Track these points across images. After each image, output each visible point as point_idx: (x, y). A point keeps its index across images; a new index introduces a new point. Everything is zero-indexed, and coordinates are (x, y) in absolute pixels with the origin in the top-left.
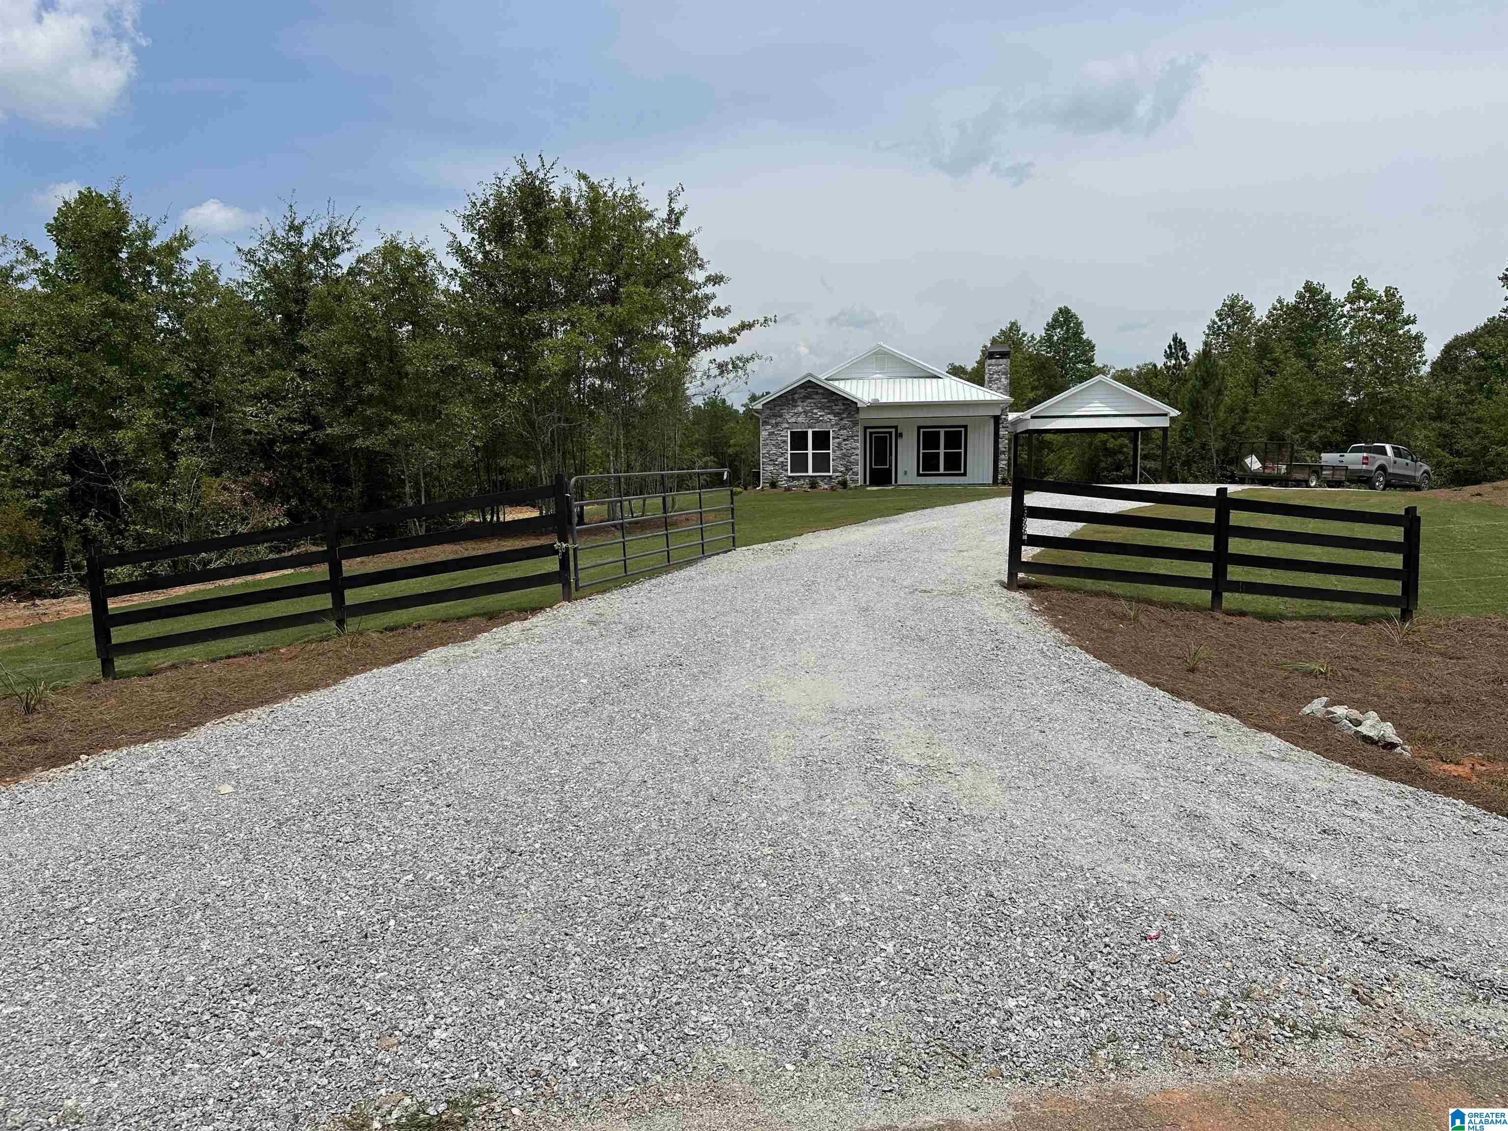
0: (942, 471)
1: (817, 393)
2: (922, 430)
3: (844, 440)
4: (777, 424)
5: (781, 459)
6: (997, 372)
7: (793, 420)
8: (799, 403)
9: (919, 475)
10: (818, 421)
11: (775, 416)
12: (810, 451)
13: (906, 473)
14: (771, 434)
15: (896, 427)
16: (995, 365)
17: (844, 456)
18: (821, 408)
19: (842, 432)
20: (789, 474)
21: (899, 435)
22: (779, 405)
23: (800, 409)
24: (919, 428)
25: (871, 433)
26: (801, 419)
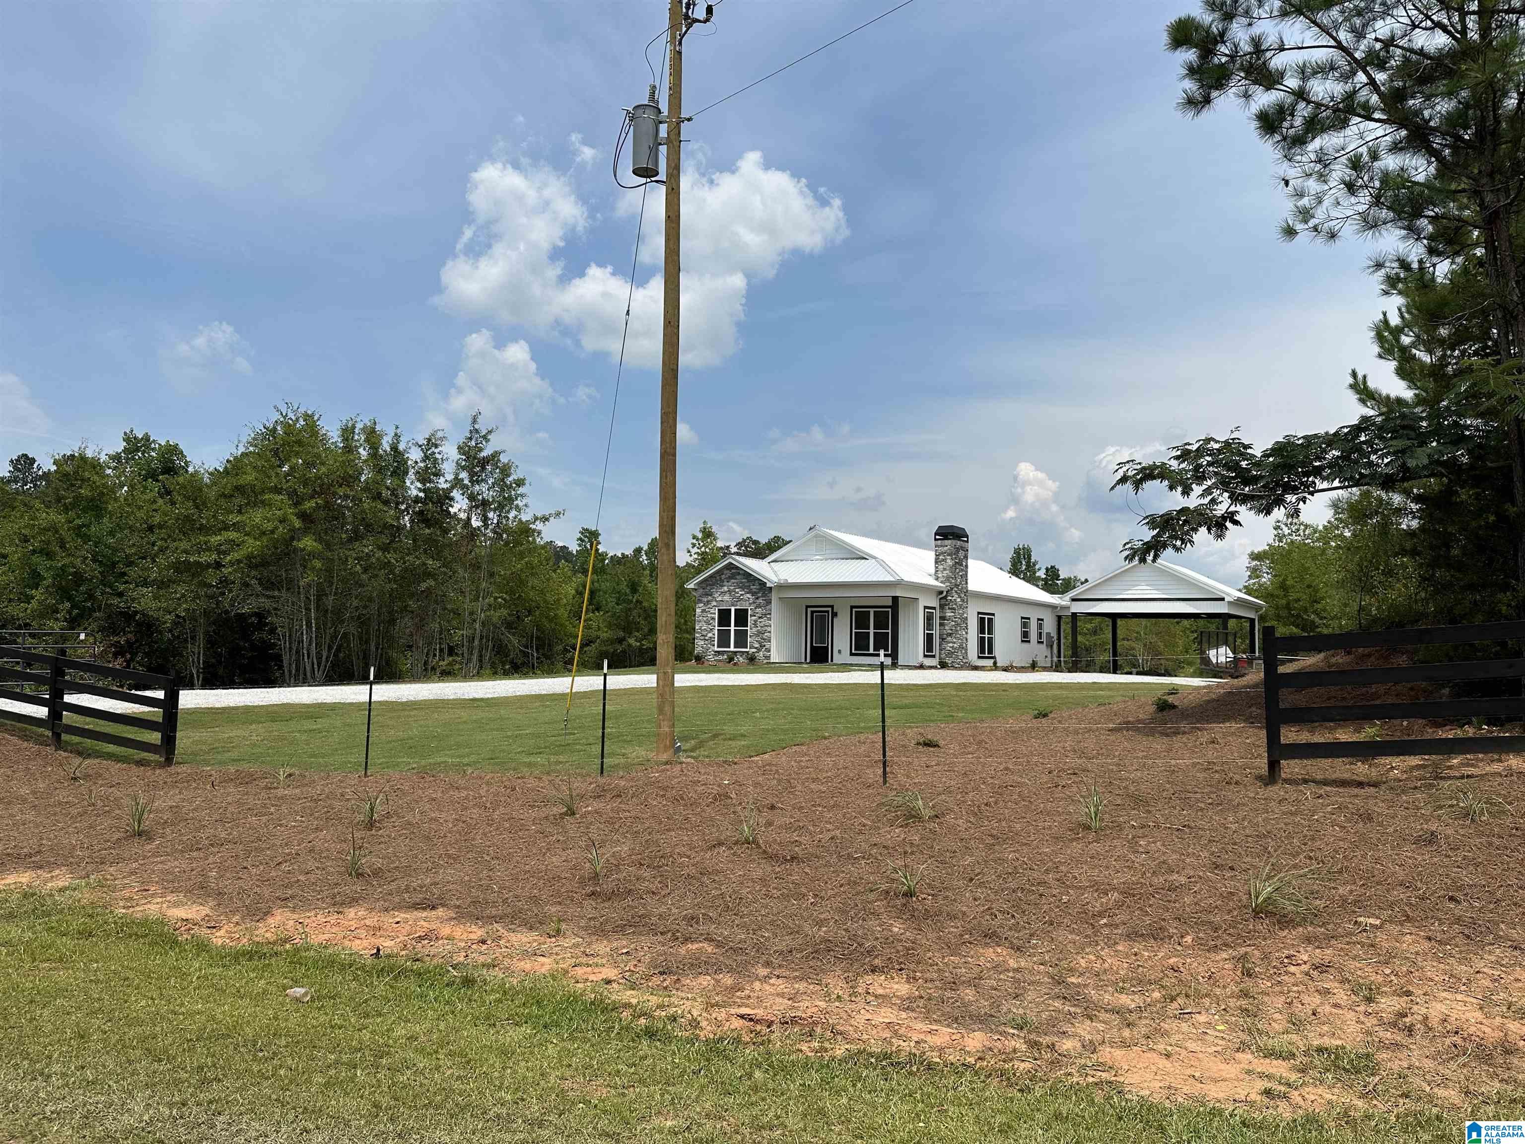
0: (871, 651)
1: (739, 574)
2: (854, 610)
3: (760, 618)
4: (708, 602)
5: (710, 635)
6: (942, 553)
7: (720, 599)
8: (725, 583)
9: (852, 654)
10: (739, 600)
11: (707, 595)
12: (733, 628)
13: (840, 651)
14: (704, 611)
15: (832, 607)
16: (941, 546)
17: (760, 633)
18: (742, 588)
19: (758, 610)
20: (716, 649)
21: (835, 614)
22: (710, 585)
23: (726, 589)
24: (852, 607)
25: (812, 612)
26: (727, 598)
